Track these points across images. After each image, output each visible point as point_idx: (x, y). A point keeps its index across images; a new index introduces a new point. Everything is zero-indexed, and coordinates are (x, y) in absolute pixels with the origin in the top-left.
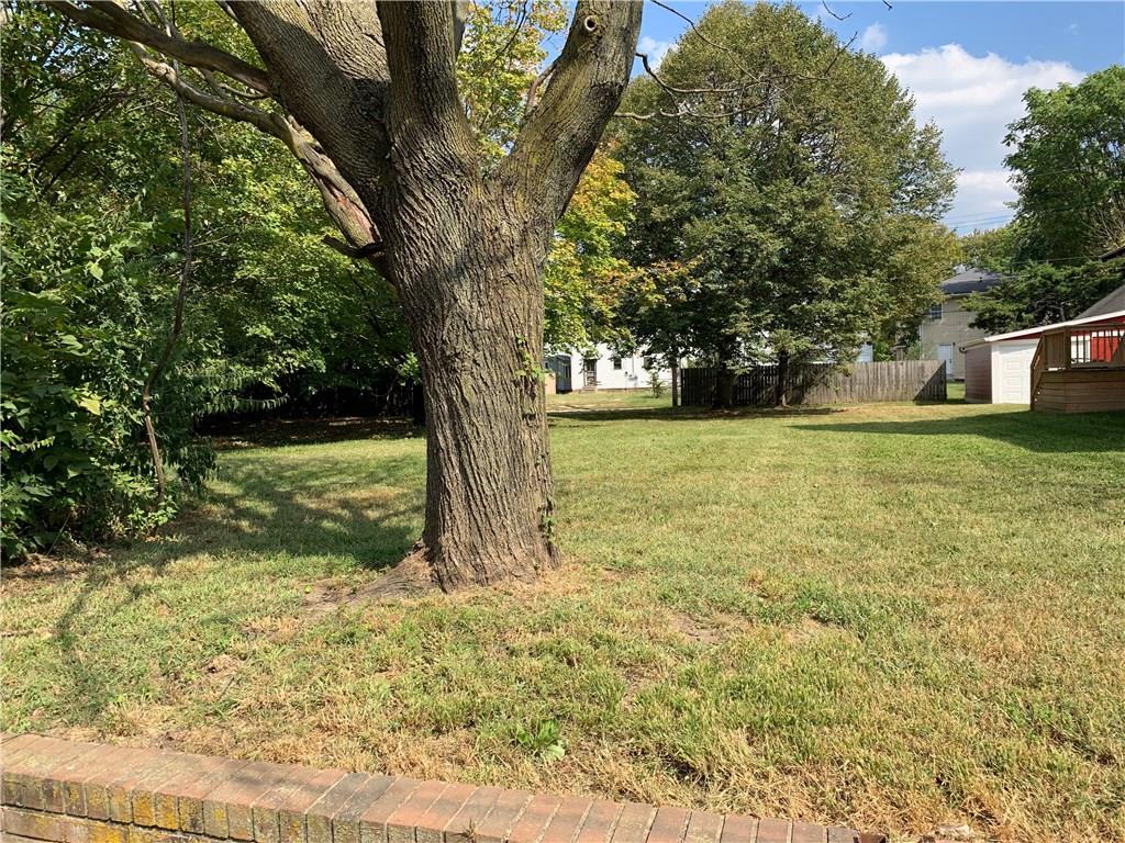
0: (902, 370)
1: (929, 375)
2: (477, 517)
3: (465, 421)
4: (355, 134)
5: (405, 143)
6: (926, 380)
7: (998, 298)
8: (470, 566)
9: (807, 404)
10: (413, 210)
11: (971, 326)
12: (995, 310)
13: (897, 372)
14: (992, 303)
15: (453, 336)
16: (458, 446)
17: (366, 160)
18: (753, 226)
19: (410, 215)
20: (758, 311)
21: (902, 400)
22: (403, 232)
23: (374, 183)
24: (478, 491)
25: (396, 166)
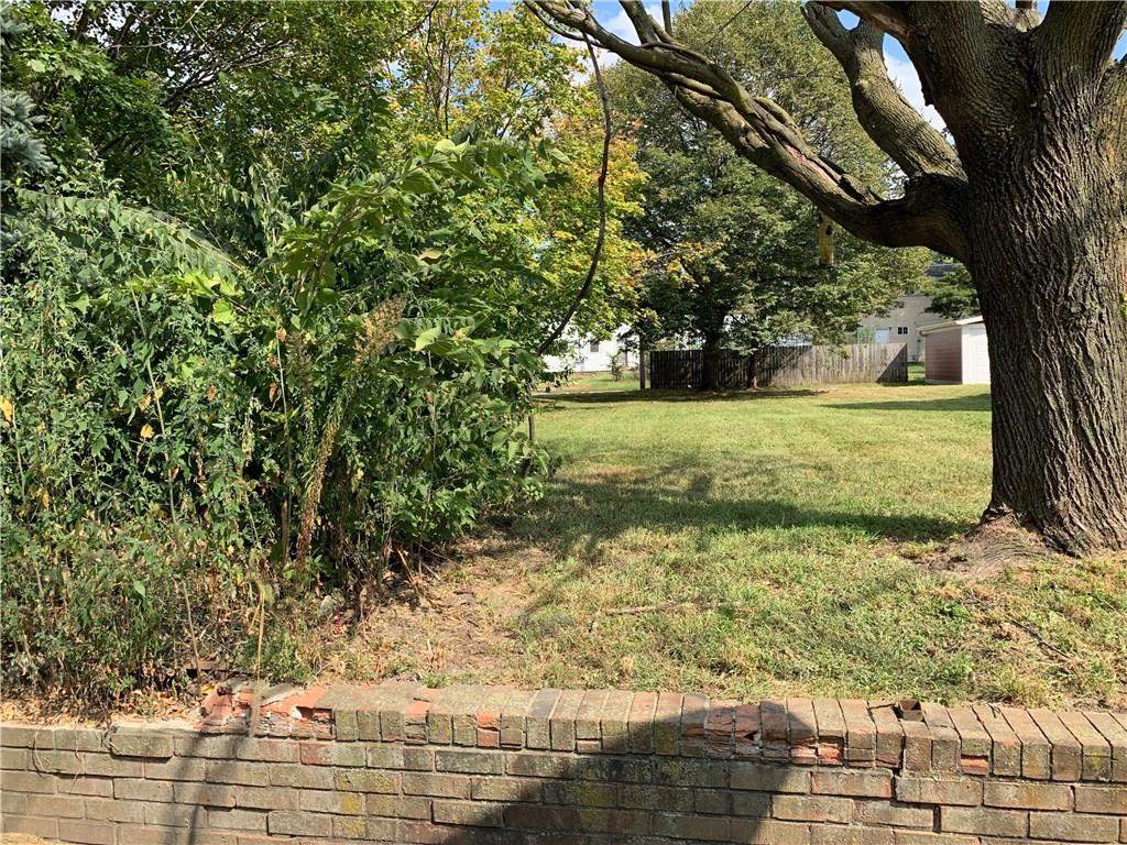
0: (866, 353)
1: (891, 357)
2: (1100, 479)
3: (1087, 380)
4: (998, 81)
5: (1061, 91)
6: (889, 362)
7: (953, 283)
8: (1097, 531)
9: (774, 386)
10: (1052, 160)
11: (928, 310)
12: (951, 295)
13: (861, 355)
14: (948, 288)
15: (1079, 292)
16: (1074, 407)
17: (1004, 109)
18: (762, 208)
19: (1046, 166)
20: (763, 293)
21: (865, 382)
22: (1035, 184)
23: (1007, 132)
24: (1101, 453)
25: (1046, 115)
